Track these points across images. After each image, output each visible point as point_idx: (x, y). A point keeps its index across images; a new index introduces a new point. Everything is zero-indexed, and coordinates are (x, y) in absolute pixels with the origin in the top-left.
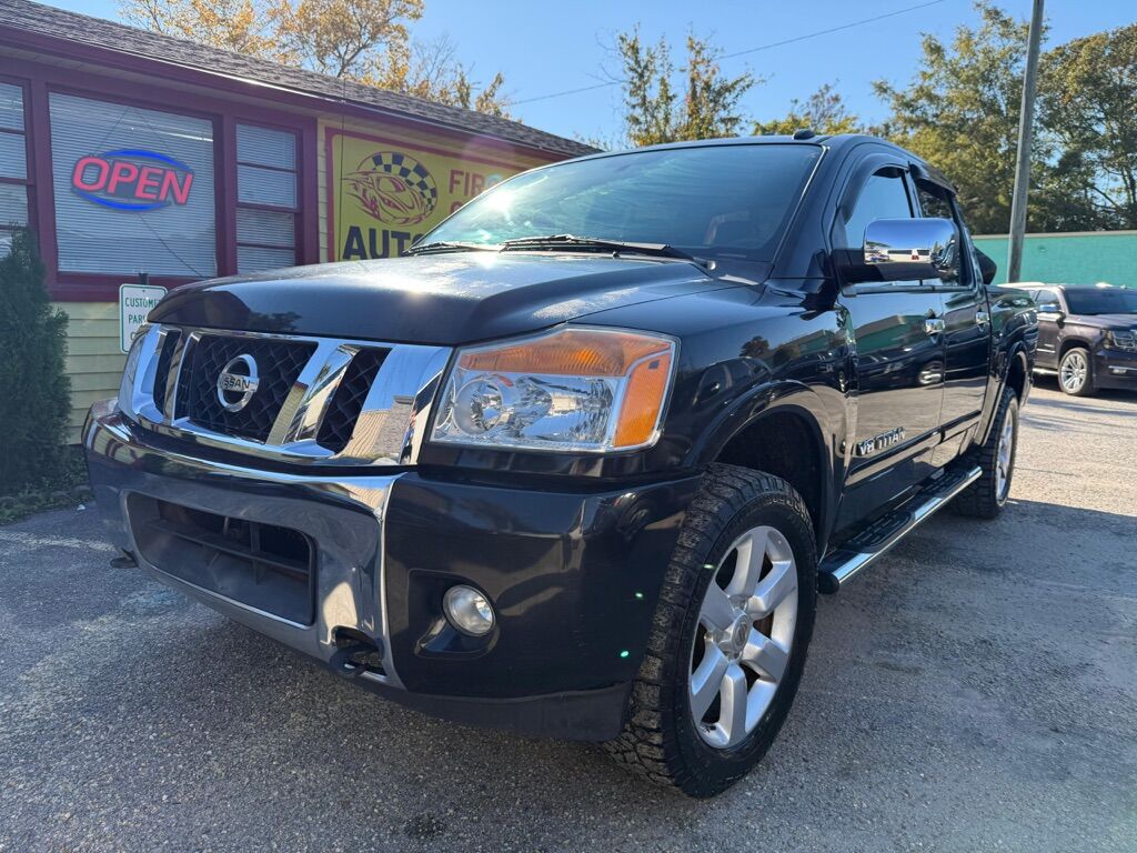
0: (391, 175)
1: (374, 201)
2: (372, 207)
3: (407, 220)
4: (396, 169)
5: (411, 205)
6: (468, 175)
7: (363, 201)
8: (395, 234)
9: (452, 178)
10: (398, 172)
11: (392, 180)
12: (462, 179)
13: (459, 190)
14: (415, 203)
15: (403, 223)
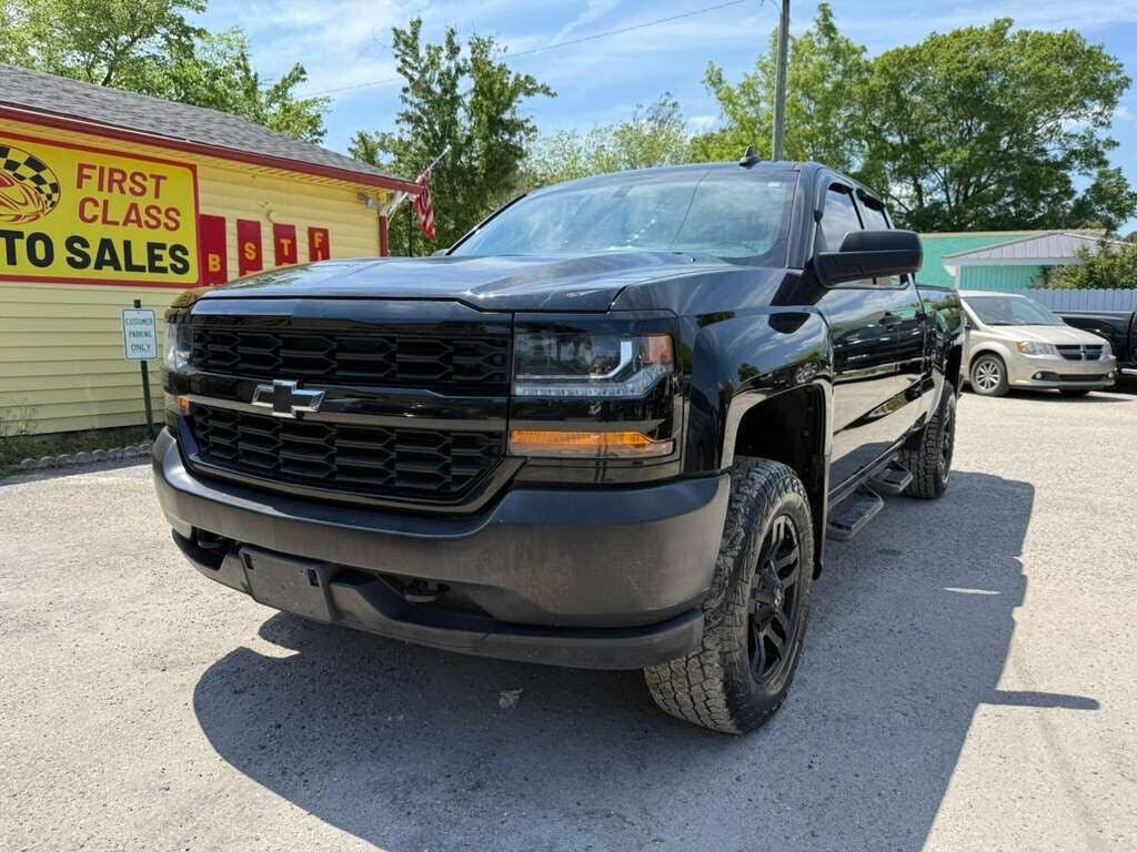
3: (18, 217)
5: (23, 201)
6: (102, 169)
8: (2, 233)
9: (80, 171)
10: (3, 166)
12: (95, 174)
13: (90, 188)
14: (29, 199)
15: (13, 220)
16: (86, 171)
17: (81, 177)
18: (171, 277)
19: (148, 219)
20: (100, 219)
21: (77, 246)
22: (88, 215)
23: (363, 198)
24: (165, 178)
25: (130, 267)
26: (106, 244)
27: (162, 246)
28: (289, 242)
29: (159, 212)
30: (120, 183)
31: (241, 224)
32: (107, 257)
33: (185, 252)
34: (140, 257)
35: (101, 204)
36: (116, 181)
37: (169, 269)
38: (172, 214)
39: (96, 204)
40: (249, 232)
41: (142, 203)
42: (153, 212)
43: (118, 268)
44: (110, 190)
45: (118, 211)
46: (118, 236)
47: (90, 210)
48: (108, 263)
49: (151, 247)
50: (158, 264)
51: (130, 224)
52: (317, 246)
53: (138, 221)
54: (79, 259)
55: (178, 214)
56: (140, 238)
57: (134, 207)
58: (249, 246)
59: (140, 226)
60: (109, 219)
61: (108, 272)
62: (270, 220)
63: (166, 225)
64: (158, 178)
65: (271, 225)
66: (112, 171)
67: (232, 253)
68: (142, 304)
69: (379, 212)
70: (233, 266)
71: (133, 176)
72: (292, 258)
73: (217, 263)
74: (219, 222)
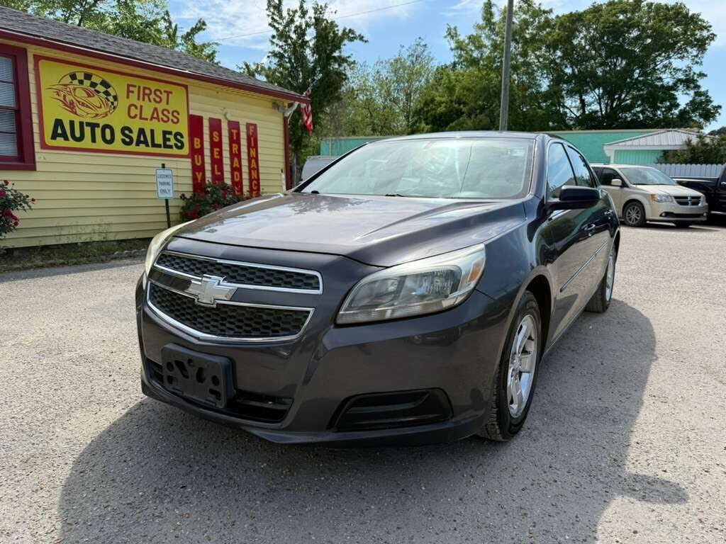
0: (84, 86)
1: (72, 103)
2: (71, 107)
4: (87, 83)
5: (99, 106)
6: (139, 87)
7: (64, 103)
8: (88, 124)
9: (128, 88)
10: (89, 85)
11: (84, 90)
12: (135, 90)
13: (134, 97)
14: (102, 105)
15: (95, 117)
16: (131, 89)
17: (129, 92)
18: (175, 151)
19: (163, 116)
20: (138, 116)
22: (132, 115)
23: (276, 106)
24: (171, 93)
25: (154, 145)
26: (142, 131)
27: (170, 133)
28: (236, 131)
29: (169, 113)
30: (149, 95)
31: (211, 120)
32: (142, 139)
33: (182, 137)
34: (159, 140)
35: (139, 108)
36: (146, 94)
37: (174, 147)
38: (175, 114)
39: (136, 107)
40: (215, 126)
41: (160, 107)
42: (165, 113)
43: (147, 145)
44: (144, 100)
45: (147, 113)
46: (147, 127)
47: (134, 112)
48: (142, 142)
49: (165, 133)
50: (168, 143)
51: (154, 120)
53: (158, 118)
54: (127, 140)
55: (178, 114)
56: (159, 127)
57: (156, 109)
58: (215, 134)
59: (159, 121)
60: (143, 117)
61: (142, 148)
62: (226, 118)
63: (172, 120)
64: (168, 93)
65: (227, 121)
66: (145, 88)
67: (206, 137)
68: (166, 166)
69: (283, 114)
70: (207, 145)
71: (155, 91)
72: (238, 142)
73: (199, 143)
74: (200, 119)
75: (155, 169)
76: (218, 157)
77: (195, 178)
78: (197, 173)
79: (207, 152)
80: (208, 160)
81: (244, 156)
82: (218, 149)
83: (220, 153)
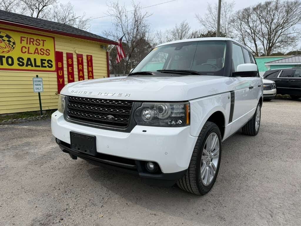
6: (27, 38)
12: (25, 39)
13: (24, 43)
15: (2, 53)
16: (23, 39)
17: (21, 40)
18: (48, 69)
19: (41, 52)
20: (27, 52)
21: (21, 60)
22: (24, 51)
23: (102, 47)
24: (45, 41)
25: (36, 66)
26: (29, 59)
27: (45, 60)
28: (81, 59)
29: (44, 50)
30: (33, 42)
31: (67, 54)
32: (29, 63)
33: (51, 62)
34: (39, 63)
36: (32, 41)
37: (47, 67)
38: (48, 51)
39: (26, 48)
40: (70, 56)
41: (39, 48)
42: (42, 50)
43: (32, 66)
44: (30, 44)
45: (32, 50)
46: (32, 57)
48: (29, 65)
49: (42, 60)
50: (44, 65)
51: (36, 54)
52: (89, 60)
53: (38, 53)
54: (21, 64)
55: (49, 51)
56: (39, 58)
57: (37, 49)
58: (70, 60)
59: (39, 54)
60: (30, 52)
61: (29, 67)
62: (76, 53)
63: (46, 54)
64: (44, 41)
65: (76, 54)
66: (30, 39)
67: (65, 62)
68: (38, 76)
69: (106, 50)
70: (65, 66)
71: (36, 40)
72: (82, 64)
73: (61, 65)
74: (62, 53)
75: (33, 78)
76: (71, 71)
77: (58, 81)
78: (60, 79)
79: (65, 69)
80: (66, 73)
81: (86, 70)
82: (71, 68)
83: (73, 69)
